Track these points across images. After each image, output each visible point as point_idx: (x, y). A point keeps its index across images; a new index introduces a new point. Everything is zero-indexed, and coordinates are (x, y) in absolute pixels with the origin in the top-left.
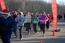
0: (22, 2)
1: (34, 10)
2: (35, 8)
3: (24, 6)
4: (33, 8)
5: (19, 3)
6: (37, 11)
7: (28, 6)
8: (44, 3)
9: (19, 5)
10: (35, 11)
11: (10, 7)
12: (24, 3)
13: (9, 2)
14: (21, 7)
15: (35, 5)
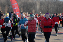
0: (36, 2)
1: (49, 11)
2: (51, 8)
3: (38, 6)
4: (48, 8)
5: (34, 3)
6: (53, 11)
7: (42, 6)
8: (61, 2)
9: (33, 5)
10: (51, 11)
11: (23, 8)
12: (38, 3)
13: (22, 3)
14: (35, 7)
15: (51, 4)
